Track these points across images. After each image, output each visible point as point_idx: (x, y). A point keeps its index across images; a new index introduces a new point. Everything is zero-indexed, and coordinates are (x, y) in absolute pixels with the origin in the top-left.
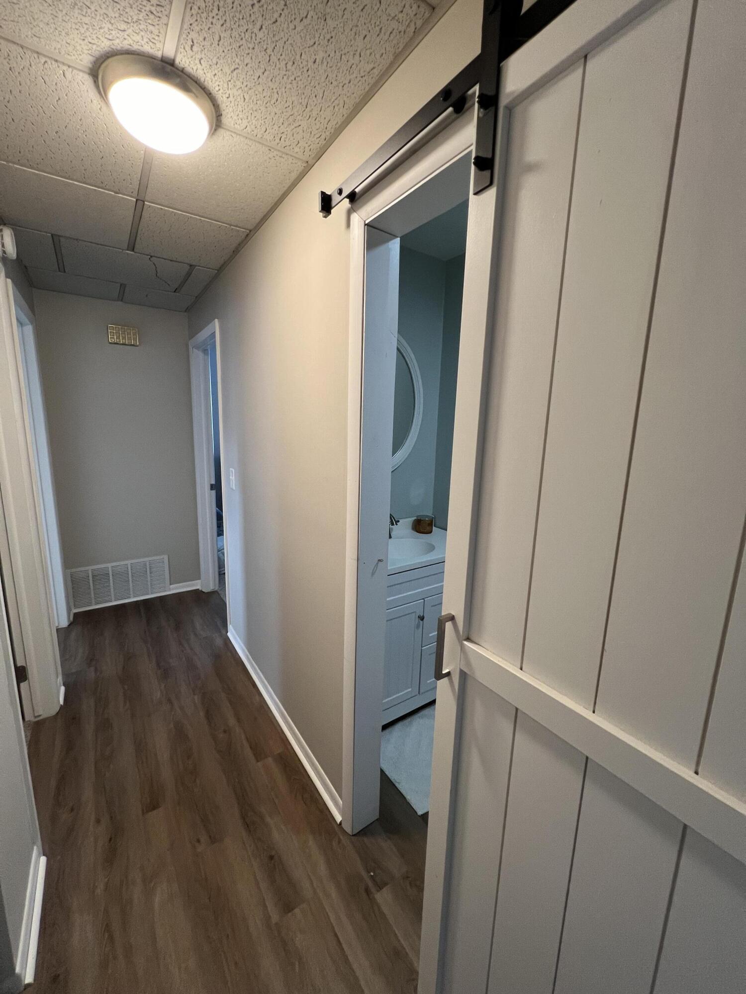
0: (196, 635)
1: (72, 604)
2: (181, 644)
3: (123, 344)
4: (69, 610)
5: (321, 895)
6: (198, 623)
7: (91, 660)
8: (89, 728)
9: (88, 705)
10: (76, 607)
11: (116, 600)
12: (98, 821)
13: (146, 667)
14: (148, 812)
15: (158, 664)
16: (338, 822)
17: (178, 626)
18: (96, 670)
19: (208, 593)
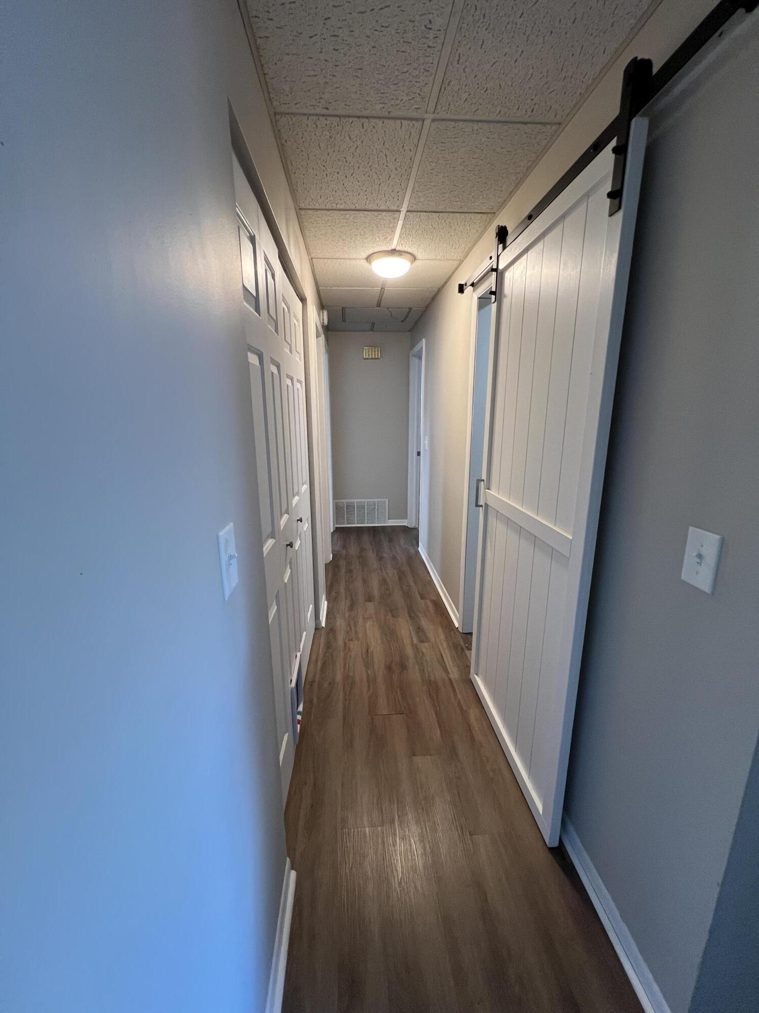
0: (400, 546)
1: (335, 523)
2: (390, 548)
3: (371, 359)
4: (334, 525)
5: (439, 643)
6: (402, 541)
7: (344, 547)
8: (343, 570)
9: (343, 563)
10: (337, 523)
11: (358, 523)
12: (346, 599)
13: (371, 555)
14: (366, 601)
15: (377, 555)
16: (456, 627)
17: (390, 541)
18: (346, 551)
19: (411, 528)
